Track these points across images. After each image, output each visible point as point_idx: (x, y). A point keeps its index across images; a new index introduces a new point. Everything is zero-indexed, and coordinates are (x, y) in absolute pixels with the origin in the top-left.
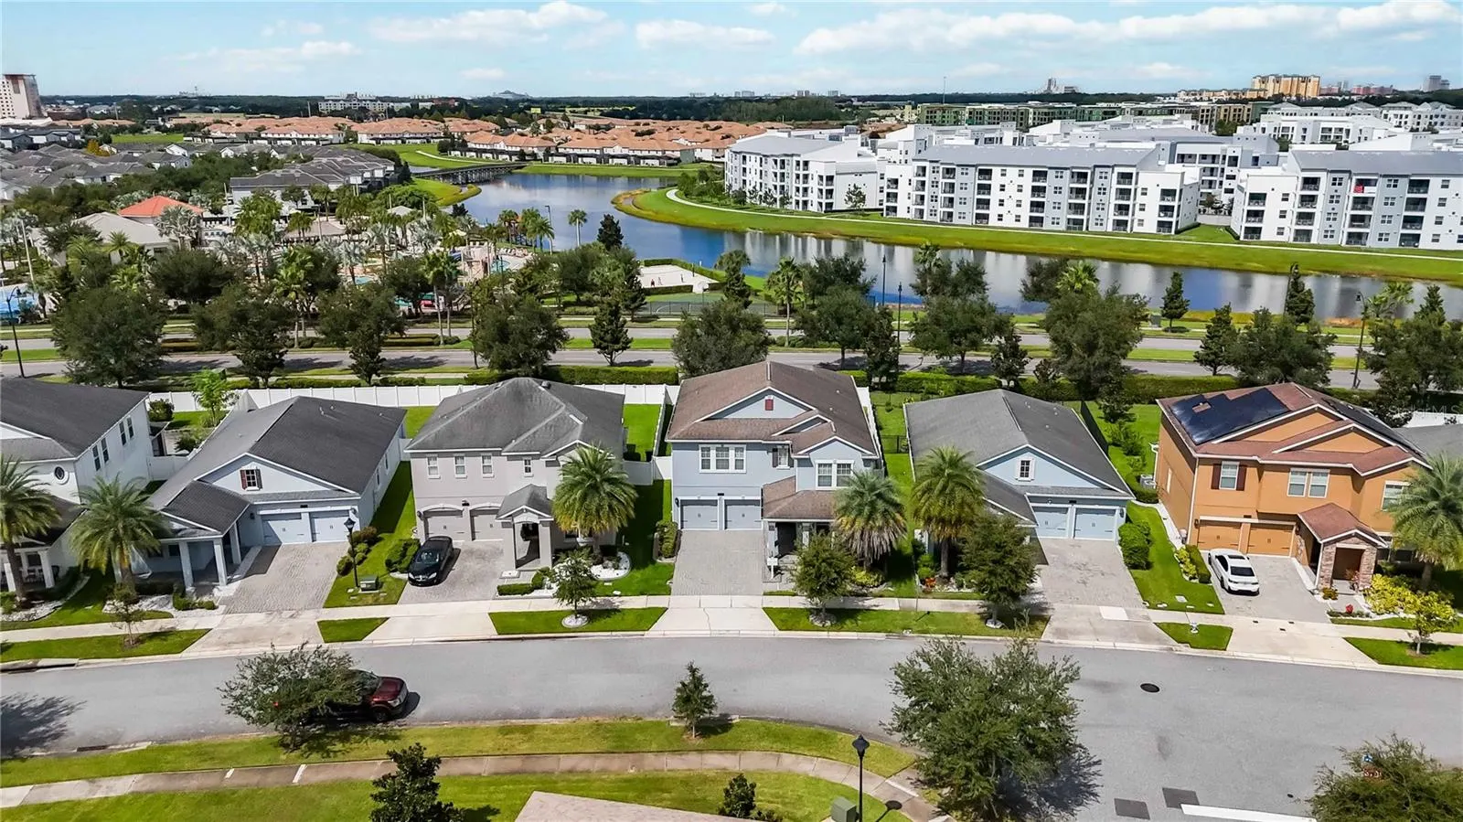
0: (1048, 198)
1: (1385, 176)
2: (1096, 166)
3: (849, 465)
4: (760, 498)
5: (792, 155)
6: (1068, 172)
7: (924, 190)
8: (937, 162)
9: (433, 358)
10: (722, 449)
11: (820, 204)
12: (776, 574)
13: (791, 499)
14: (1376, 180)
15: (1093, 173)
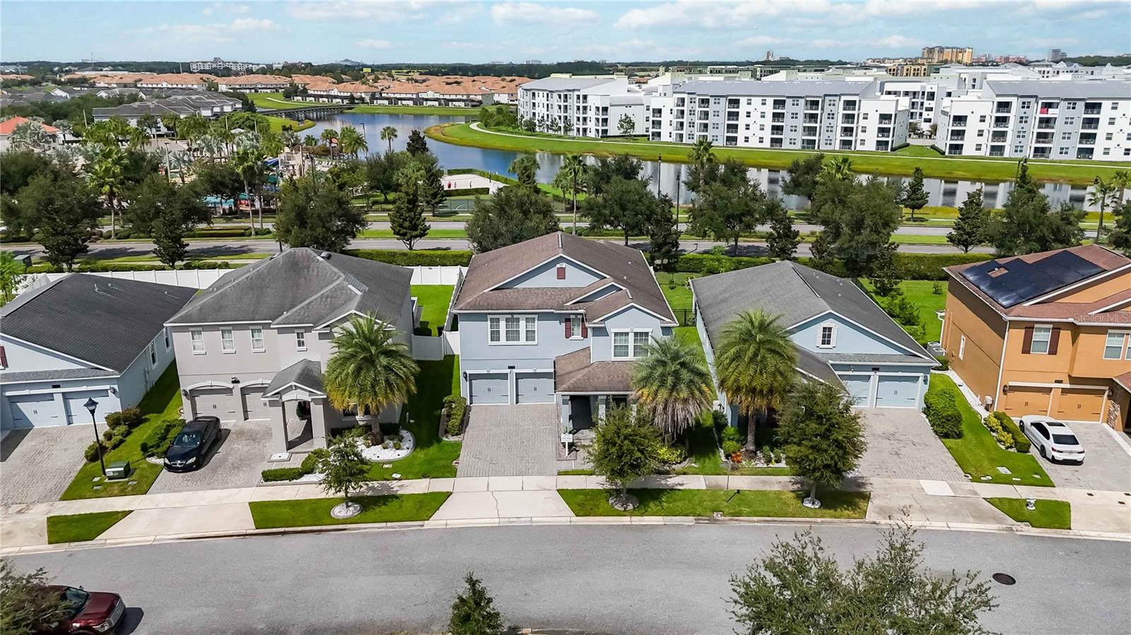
0: (787, 123)
1: (1066, 100)
2: (825, 95)
3: (647, 334)
4: (552, 370)
5: (574, 90)
6: (803, 100)
7: (683, 118)
8: (694, 94)
9: (243, 247)
10: (512, 320)
11: (597, 131)
12: (570, 451)
13: (586, 371)
14: (1058, 103)
15: (823, 101)
